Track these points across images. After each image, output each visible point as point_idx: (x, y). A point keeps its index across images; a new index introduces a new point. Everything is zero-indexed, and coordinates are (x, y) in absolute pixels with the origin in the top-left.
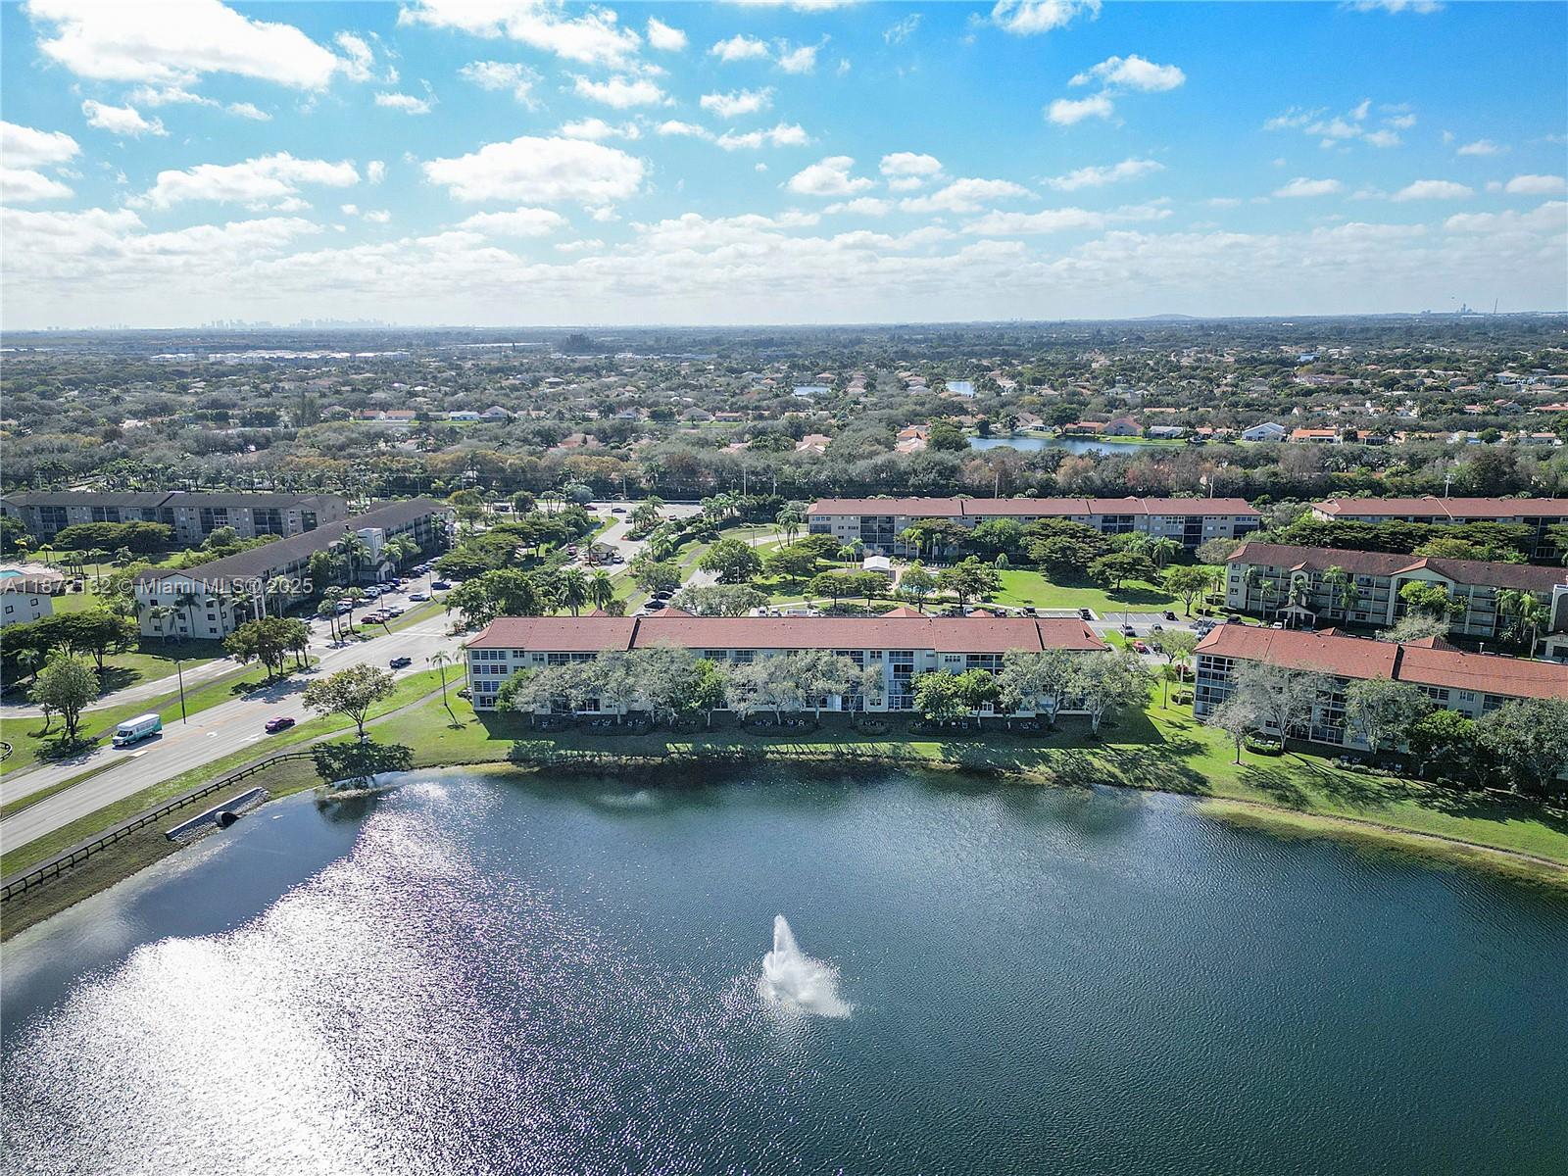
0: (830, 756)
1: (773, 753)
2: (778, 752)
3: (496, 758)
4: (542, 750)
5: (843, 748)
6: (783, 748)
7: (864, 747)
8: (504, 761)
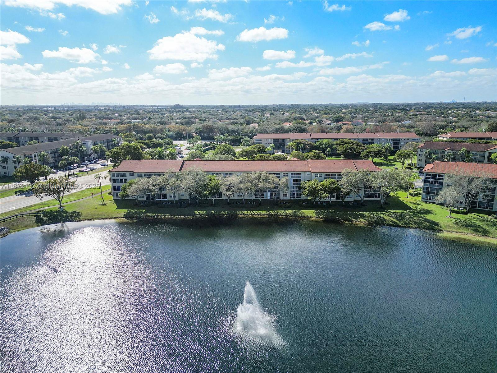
0: (266, 216)
1: (241, 214)
2: (244, 214)
3: (119, 216)
4: (140, 213)
5: (272, 212)
6: (246, 212)
7: (281, 212)
8: (122, 218)
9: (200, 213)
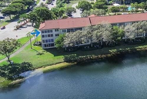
1: (138, 49)
3: (60, 61)
6: (140, 47)
8: (64, 62)
9: (113, 51)
